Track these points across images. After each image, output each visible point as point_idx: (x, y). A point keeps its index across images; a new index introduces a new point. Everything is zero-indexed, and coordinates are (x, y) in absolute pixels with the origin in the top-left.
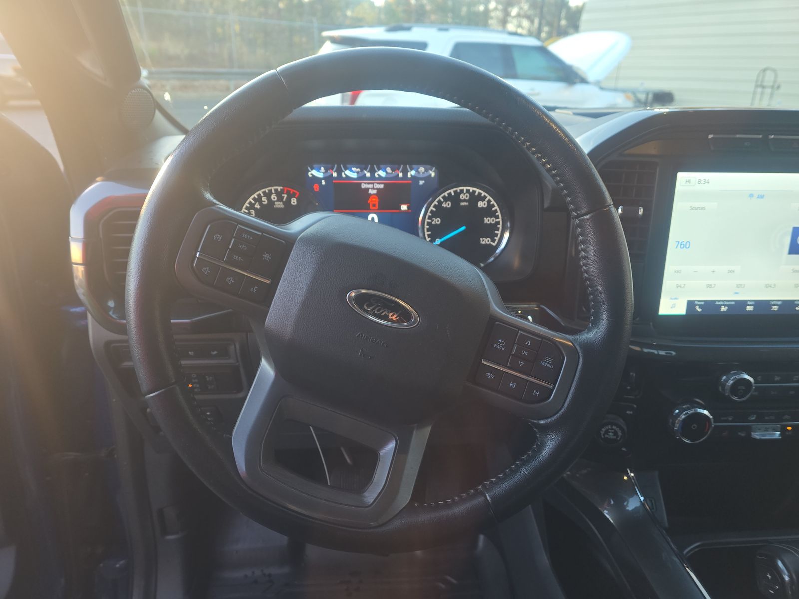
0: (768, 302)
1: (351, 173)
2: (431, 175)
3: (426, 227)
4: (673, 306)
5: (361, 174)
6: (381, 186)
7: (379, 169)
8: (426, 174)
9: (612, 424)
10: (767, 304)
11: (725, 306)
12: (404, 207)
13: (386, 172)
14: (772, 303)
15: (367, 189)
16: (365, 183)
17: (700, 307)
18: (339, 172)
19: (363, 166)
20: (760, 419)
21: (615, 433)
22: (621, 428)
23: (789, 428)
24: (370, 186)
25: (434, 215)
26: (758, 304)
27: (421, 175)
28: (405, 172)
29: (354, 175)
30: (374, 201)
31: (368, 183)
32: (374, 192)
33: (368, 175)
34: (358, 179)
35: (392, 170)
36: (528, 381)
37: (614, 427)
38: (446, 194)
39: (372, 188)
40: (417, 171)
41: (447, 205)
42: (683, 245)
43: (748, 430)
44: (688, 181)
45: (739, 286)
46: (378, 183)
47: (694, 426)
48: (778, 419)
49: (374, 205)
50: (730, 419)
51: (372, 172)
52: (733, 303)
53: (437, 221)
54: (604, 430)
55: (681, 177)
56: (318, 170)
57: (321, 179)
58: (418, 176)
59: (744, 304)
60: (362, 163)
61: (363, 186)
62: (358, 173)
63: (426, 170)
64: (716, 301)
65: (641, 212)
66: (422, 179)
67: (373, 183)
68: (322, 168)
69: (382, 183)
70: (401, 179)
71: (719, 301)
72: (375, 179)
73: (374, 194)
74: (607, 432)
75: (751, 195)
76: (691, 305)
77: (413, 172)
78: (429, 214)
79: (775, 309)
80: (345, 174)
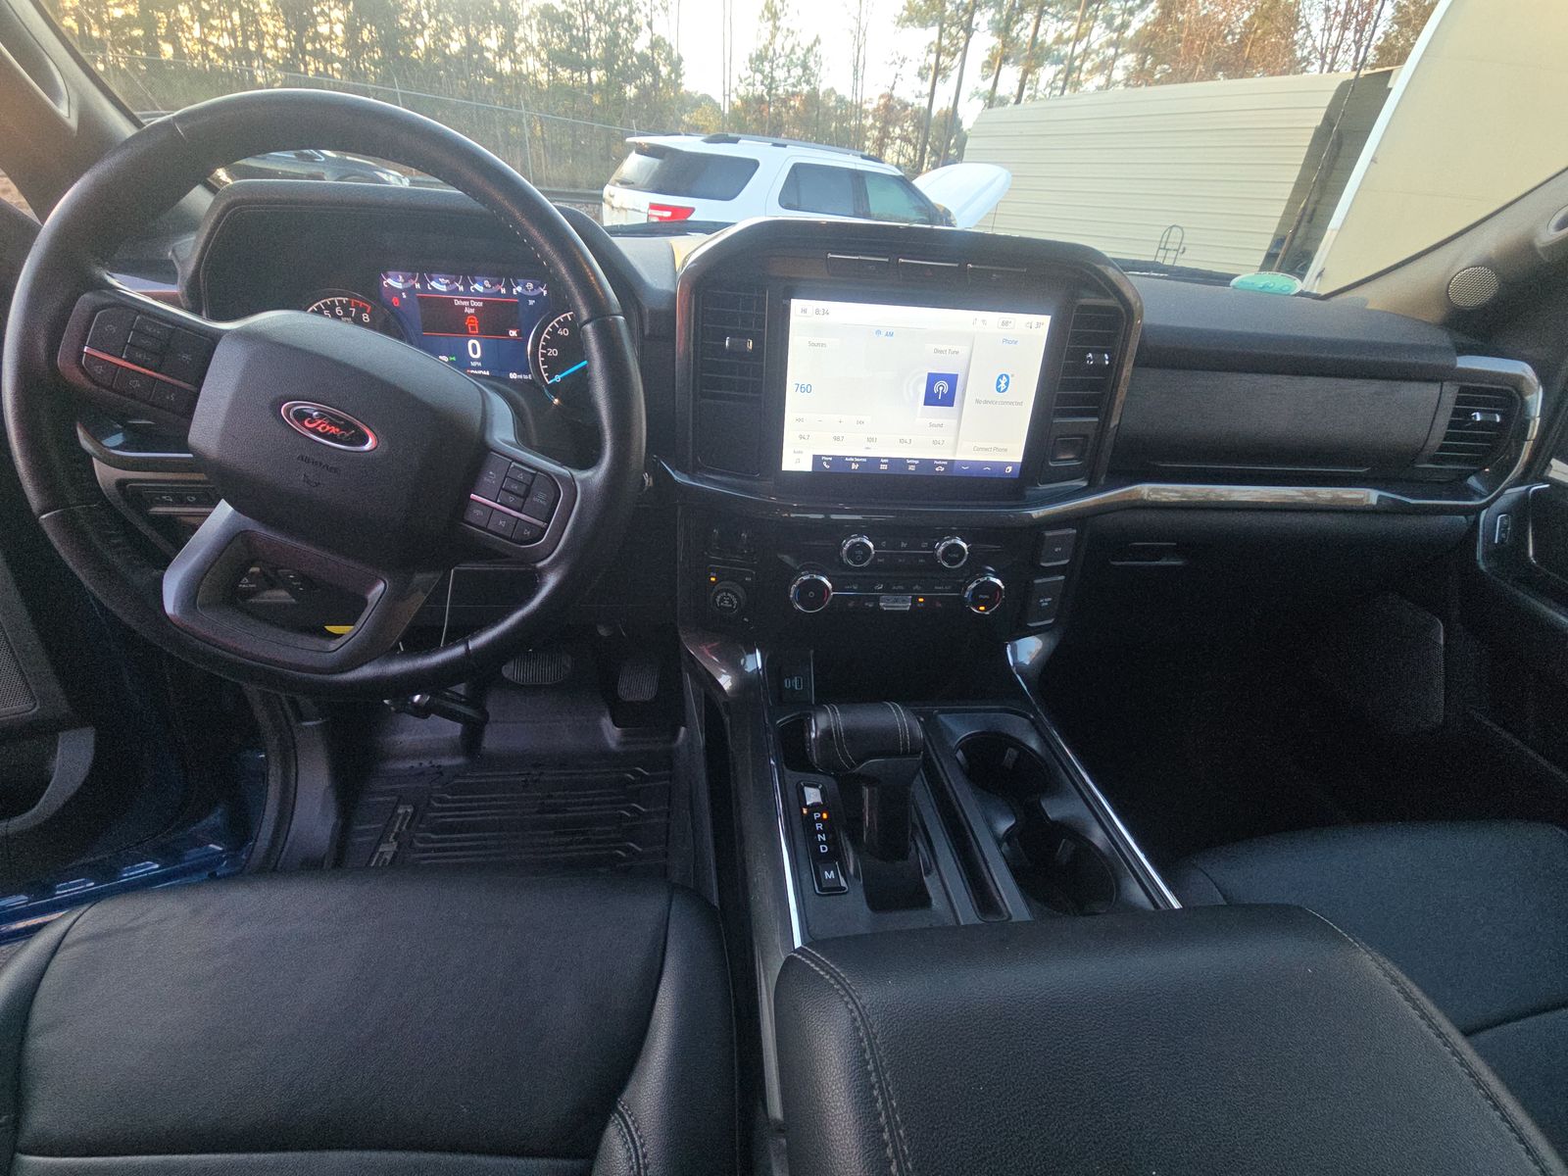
0: (903, 460)
1: (440, 285)
2: (542, 293)
3: (541, 359)
4: (798, 461)
5: (452, 287)
6: (481, 304)
7: (475, 282)
8: (536, 293)
9: (727, 591)
10: (902, 461)
11: (856, 463)
12: (513, 333)
13: (484, 287)
14: (908, 462)
15: (463, 307)
16: (459, 299)
17: (828, 462)
18: (423, 283)
19: (454, 277)
20: (887, 590)
21: (731, 602)
22: (737, 597)
23: (921, 600)
24: (466, 303)
25: (549, 345)
26: (892, 461)
27: (530, 293)
28: (509, 288)
29: (444, 288)
30: (472, 323)
31: (463, 300)
32: (472, 311)
33: (461, 288)
34: (449, 292)
35: (493, 285)
36: (518, 518)
37: (729, 595)
38: (561, 318)
39: (470, 307)
40: (524, 287)
41: (564, 332)
42: (805, 389)
43: (877, 599)
44: (804, 311)
45: (870, 440)
46: (475, 300)
47: (811, 594)
48: (908, 590)
49: (473, 328)
50: (855, 588)
51: (467, 285)
52: (865, 460)
53: (553, 352)
54: (719, 597)
55: (796, 305)
56: (396, 279)
57: (401, 291)
58: (526, 293)
59: (877, 460)
60: (452, 273)
61: (457, 303)
62: (447, 285)
63: (536, 287)
64: (845, 457)
65: (750, 345)
66: (532, 298)
67: (469, 300)
68: (401, 277)
69: (480, 301)
70: (504, 296)
71: (849, 457)
72: (472, 295)
73: (472, 314)
74: (722, 600)
75: (878, 332)
76: (817, 459)
77: (519, 289)
78: (542, 343)
79: (912, 468)
80: (431, 286)
